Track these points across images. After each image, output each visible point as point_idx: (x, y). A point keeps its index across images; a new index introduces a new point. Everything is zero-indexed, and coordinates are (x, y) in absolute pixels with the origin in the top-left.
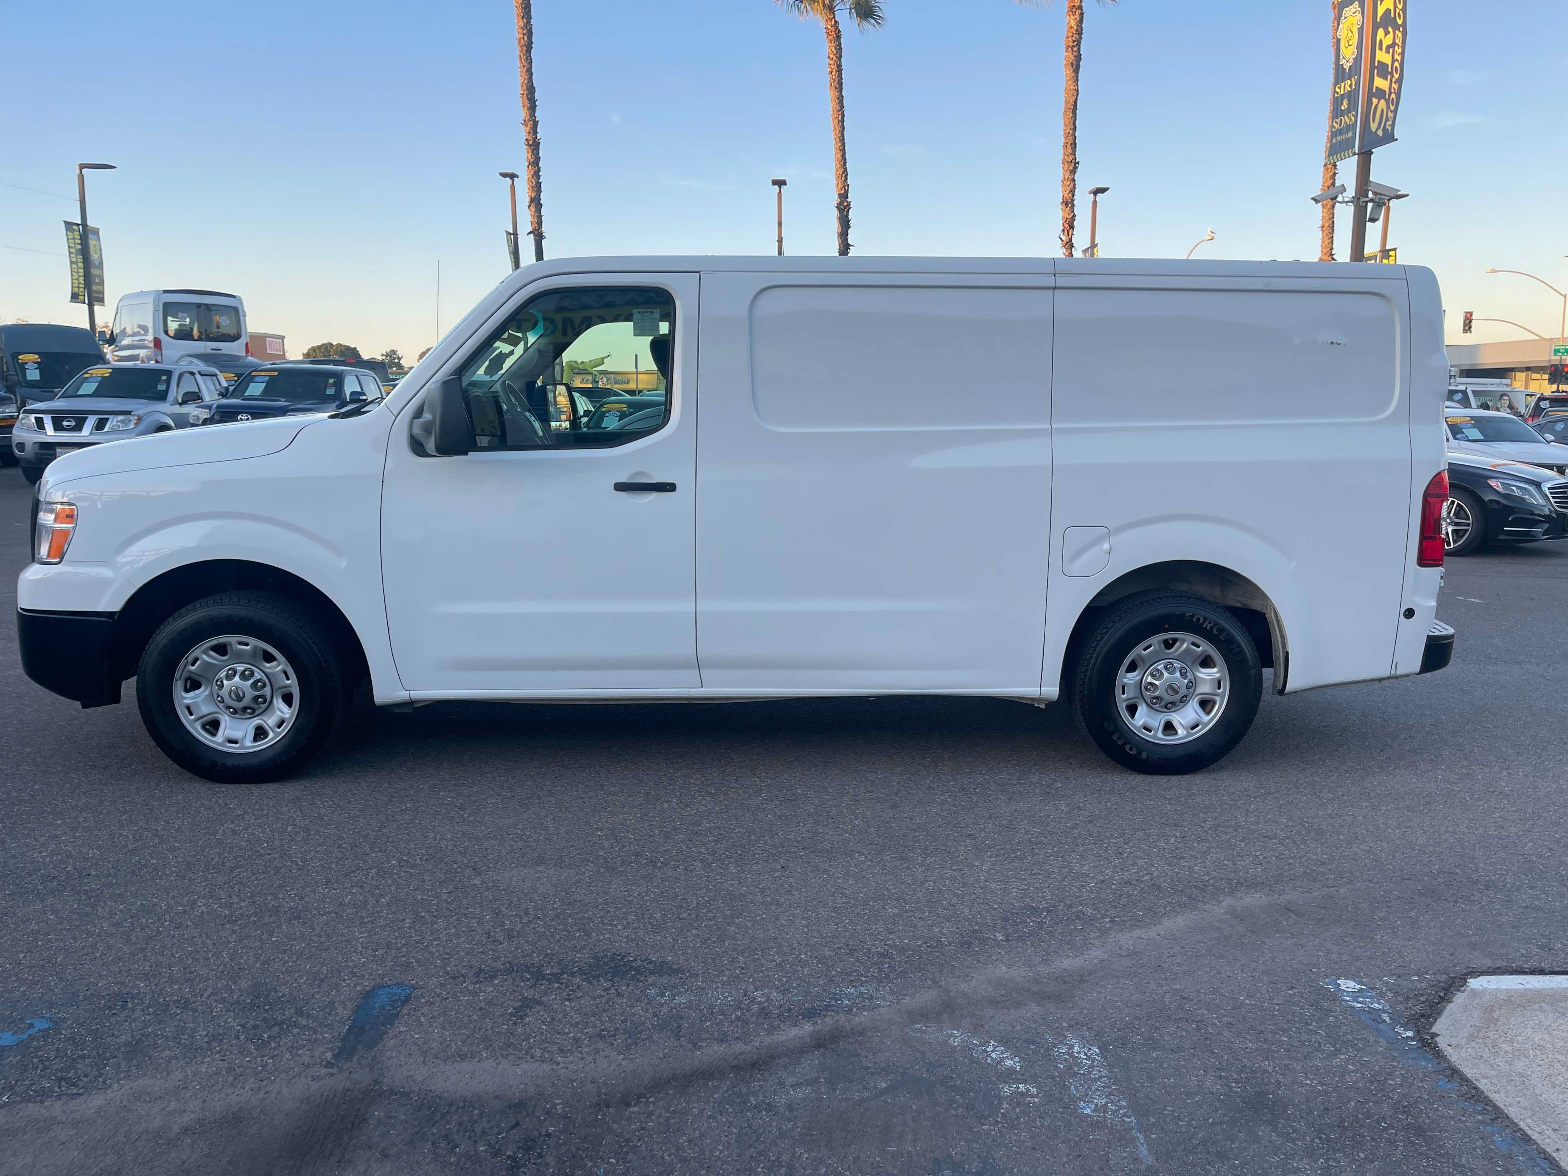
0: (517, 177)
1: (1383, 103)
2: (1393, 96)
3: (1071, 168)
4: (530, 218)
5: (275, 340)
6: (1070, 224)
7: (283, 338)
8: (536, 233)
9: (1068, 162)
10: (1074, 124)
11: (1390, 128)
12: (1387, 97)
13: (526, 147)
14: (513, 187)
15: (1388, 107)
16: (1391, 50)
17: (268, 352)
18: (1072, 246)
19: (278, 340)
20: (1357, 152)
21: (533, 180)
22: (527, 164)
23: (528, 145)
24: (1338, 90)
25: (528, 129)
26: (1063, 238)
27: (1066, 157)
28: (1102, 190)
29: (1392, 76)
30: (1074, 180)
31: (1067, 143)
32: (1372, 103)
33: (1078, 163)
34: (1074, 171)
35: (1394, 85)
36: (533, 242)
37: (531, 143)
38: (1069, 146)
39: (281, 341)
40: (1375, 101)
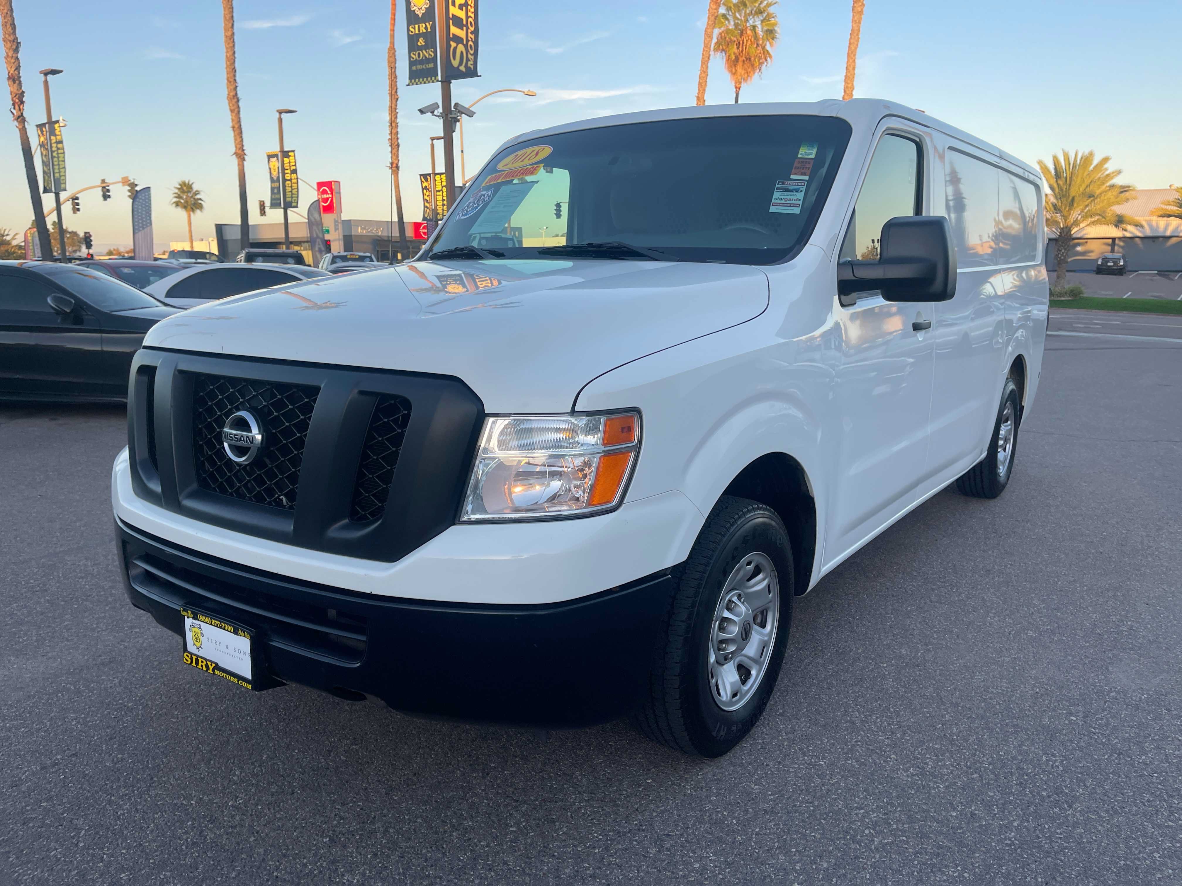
1: (461, 48)
2: (470, 43)
3: (14, 47)
6: (19, 100)
9: (10, 41)
10: (11, 6)
11: (472, 67)
12: (465, 42)
15: (467, 51)
16: (464, 8)
18: (24, 120)
20: (440, 79)
24: (412, 30)
26: (14, 111)
27: (7, 36)
28: (54, 72)
29: (467, 29)
30: (17, 59)
31: (6, 22)
32: (450, 46)
33: (20, 43)
34: (16, 50)
35: (470, 35)
38: (8, 26)
40: (453, 44)
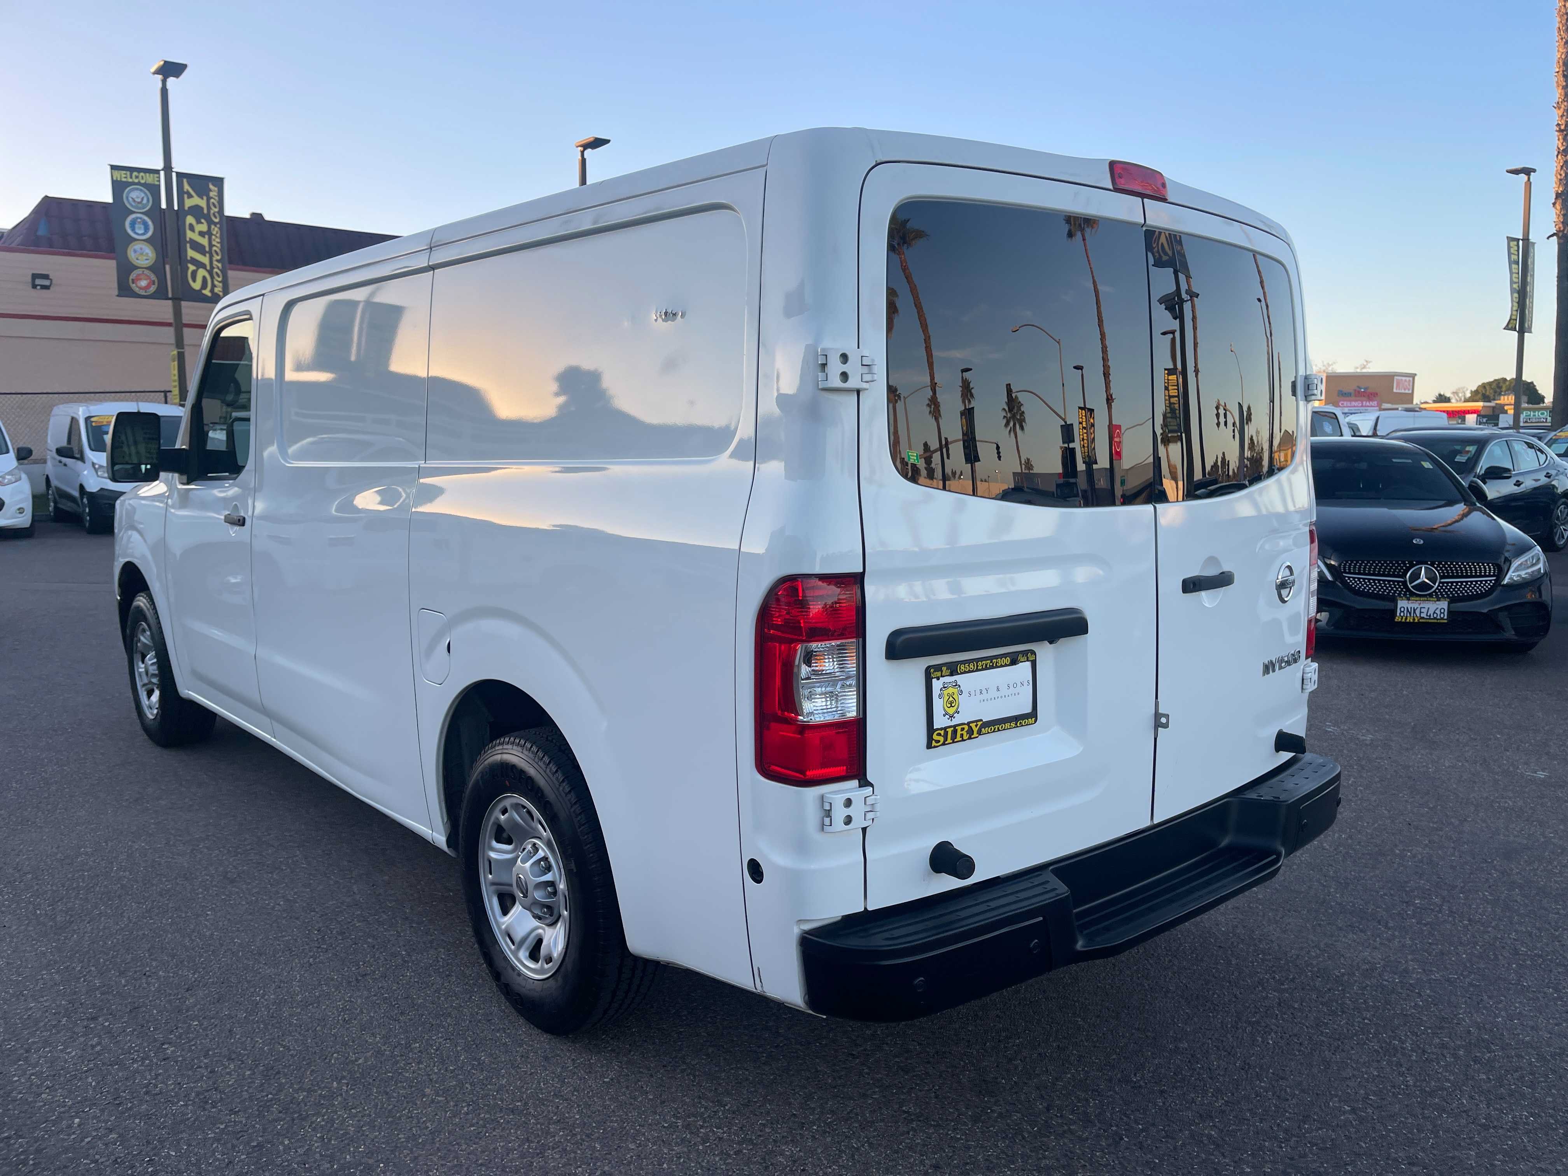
0: (1534, 171)
4: (1554, 218)
5: (1404, 378)
7: (1413, 376)
8: (1561, 234)
13: (1557, 133)
14: (1529, 184)
17: (1395, 390)
19: (1407, 379)
21: (1562, 172)
22: (1556, 153)
23: (1560, 131)
25: (1560, 112)
36: (1556, 246)
37: (1563, 127)
39: (1411, 379)
